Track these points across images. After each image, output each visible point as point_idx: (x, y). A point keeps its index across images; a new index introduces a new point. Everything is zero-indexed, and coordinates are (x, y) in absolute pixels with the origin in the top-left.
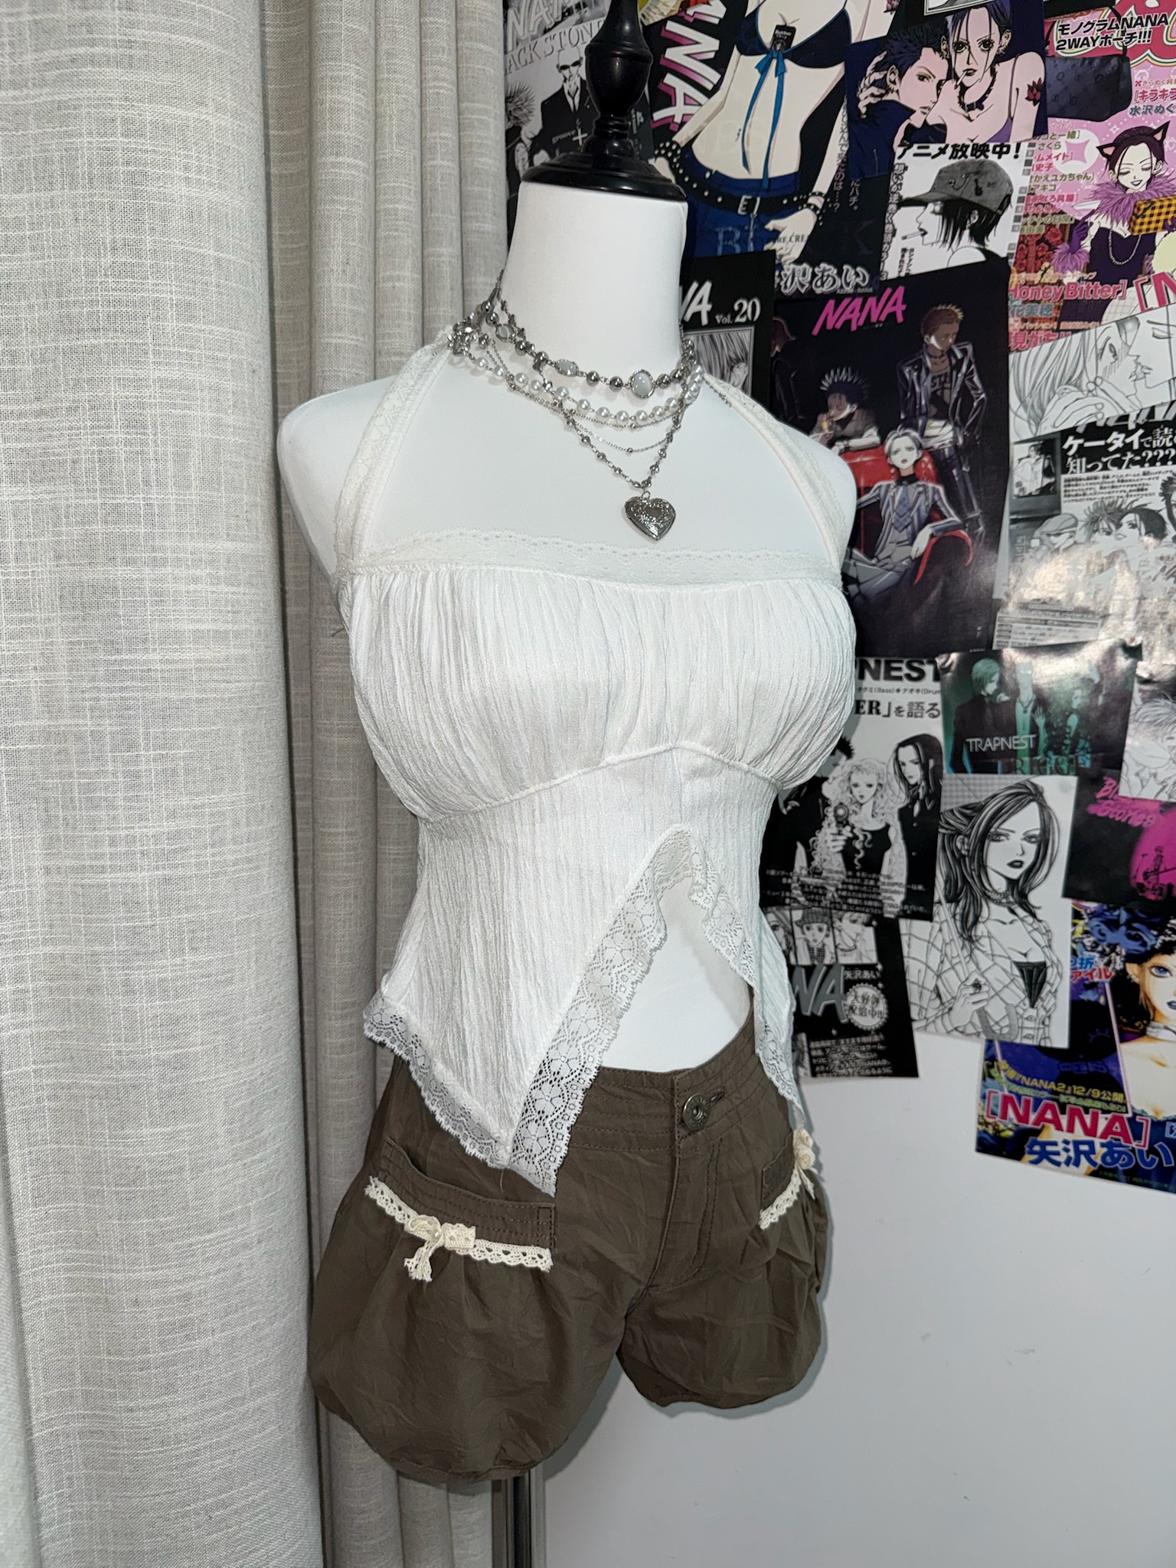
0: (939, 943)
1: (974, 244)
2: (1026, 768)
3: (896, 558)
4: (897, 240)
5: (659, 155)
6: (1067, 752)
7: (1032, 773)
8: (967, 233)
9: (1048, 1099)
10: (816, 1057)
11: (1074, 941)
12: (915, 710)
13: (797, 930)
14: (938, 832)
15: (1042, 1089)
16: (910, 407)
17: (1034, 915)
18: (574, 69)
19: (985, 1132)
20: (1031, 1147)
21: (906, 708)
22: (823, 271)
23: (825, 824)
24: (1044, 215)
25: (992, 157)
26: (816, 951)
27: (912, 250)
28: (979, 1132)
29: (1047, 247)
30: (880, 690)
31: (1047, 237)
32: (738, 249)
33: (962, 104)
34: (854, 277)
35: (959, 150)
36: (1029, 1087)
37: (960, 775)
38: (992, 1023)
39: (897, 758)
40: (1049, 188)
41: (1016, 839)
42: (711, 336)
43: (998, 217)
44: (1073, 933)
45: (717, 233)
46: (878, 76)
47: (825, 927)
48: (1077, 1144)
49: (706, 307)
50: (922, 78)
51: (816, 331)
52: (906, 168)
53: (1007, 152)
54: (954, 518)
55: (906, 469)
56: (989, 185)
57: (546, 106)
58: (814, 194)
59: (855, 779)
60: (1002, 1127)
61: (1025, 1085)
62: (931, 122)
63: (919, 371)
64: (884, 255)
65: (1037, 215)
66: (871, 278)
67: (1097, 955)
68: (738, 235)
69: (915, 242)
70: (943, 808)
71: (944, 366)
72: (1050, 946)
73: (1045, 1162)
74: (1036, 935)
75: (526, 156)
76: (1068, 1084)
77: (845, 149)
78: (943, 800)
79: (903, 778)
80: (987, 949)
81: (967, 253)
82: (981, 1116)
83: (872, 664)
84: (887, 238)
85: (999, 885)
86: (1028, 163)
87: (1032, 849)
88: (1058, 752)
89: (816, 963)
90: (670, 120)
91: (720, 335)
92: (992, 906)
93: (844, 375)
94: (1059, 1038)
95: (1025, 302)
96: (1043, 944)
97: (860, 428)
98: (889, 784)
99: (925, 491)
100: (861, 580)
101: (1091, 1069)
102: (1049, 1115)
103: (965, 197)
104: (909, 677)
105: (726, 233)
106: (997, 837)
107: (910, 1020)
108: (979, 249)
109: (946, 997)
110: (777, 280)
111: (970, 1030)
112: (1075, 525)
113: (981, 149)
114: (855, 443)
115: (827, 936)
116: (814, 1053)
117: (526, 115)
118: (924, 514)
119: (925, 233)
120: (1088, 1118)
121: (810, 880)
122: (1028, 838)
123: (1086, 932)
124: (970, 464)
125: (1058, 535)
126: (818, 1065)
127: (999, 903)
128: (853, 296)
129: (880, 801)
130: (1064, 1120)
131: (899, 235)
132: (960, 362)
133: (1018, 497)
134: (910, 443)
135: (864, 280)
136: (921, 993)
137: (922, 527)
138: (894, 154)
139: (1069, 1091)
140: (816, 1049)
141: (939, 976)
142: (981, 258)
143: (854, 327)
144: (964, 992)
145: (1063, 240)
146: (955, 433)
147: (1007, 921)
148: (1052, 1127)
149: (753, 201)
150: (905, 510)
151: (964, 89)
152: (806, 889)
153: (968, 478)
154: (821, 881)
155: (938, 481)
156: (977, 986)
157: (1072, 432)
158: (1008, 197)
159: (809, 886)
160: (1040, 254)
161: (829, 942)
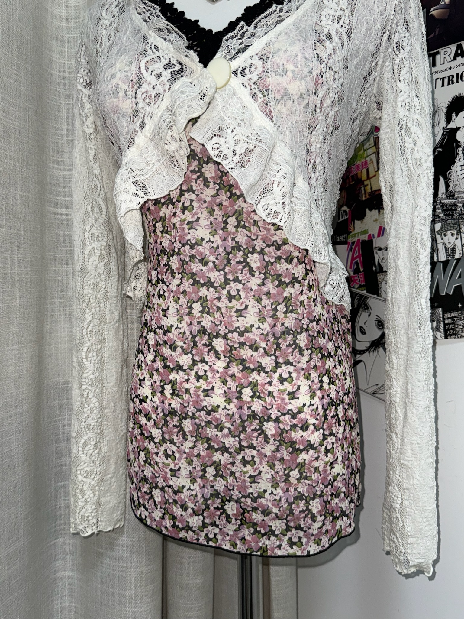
10: (448, 324)
13: (438, 237)
23: (457, 160)
26: (450, 250)
47: (455, 232)
89: (450, 258)
115: (457, 239)
116: (446, 321)
121: (447, 201)
126: (449, 329)
140: (448, 318)
152: (445, 208)
154: (454, 201)
159: (446, 205)
161: (458, 242)
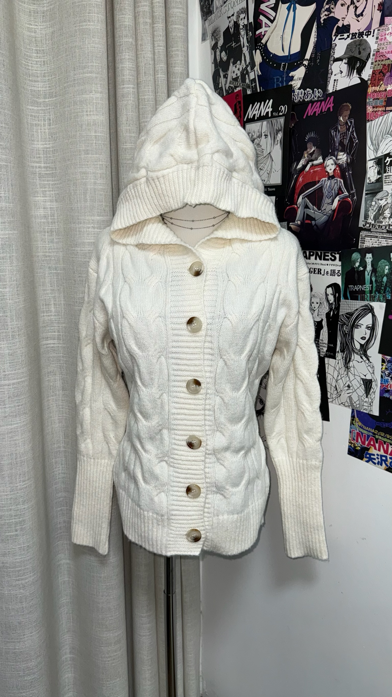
0: (337, 368)
1: (358, 76)
2: (368, 299)
3: (327, 210)
4: (333, 76)
5: (258, 49)
6: (382, 292)
7: (370, 301)
8: (355, 71)
9: (372, 436)
11: (382, 372)
12: (333, 273)
14: (338, 323)
15: (370, 432)
16: (333, 147)
17: (369, 360)
18: (232, 17)
19: (351, 446)
20: (366, 455)
21: (330, 272)
22: (308, 92)
24: (382, 60)
25: (365, 37)
27: (337, 80)
28: (349, 446)
29: (382, 75)
30: (322, 264)
31: (383, 71)
32: (281, 86)
33: (356, 14)
34: (318, 93)
35: (354, 35)
36: (365, 430)
37: (346, 300)
38: (353, 402)
39: (326, 292)
40: (385, 48)
41: (364, 327)
42: (271, 121)
43: (366, 63)
44: (382, 369)
45: (274, 79)
46: (327, 6)
48: (382, 456)
49: (270, 110)
50: (342, 5)
51: (304, 117)
52: (336, 45)
53: (370, 35)
54: (347, 193)
55: (331, 172)
56: (363, 49)
57: (224, 33)
58: (305, 60)
59: (312, 301)
60: (356, 445)
61: (364, 429)
62: (345, 24)
63: (336, 132)
64: (328, 83)
65: (379, 61)
66: (323, 93)
67: (390, 379)
68: (280, 79)
69: (338, 77)
70: (340, 314)
71: (344, 130)
72: (374, 373)
73: (371, 462)
74: (369, 367)
75: (219, 53)
76: (379, 431)
77: (316, 39)
78: (340, 310)
79: (328, 301)
80: (353, 372)
81: (355, 80)
82: (350, 440)
83: (319, 254)
84: (329, 75)
85: (358, 346)
86: (377, 38)
87: (369, 332)
88: (379, 293)
90: (260, 34)
91: (274, 120)
92: (355, 354)
93: (313, 135)
94: (376, 412)
95: (374, 100)
96: (371, 372)
97: (317, 156)
98: (323, 302)
99: (337, 182)
100: (316, 219)
101: (387, 426)
102: (372, 443)
103: (355, 56)
104: (331, 259)
105: (277, 79)
106: (358, 326)
107: (327, 398)
108: (359, 77)
109: (339, 390)
110: (293, 97)
111: (346, 404)
112: (388, 195)
113: (361, 34)
114: (315, 162)
117: (219, 37)
118: (336, 192)
119: (341, 72)
120: (385, 446)
122: (368, 328)
123: (386, 369)
124: (352, 170)
125: (381, 200)
127: (357, 354)
128: (317, 101)
129: (320, 310)
130: (377, 445)
131: (333, 74)
132: (350, 127)
133: (369, 183)
134: (333, 162)
135: (321, 95)
136: (331, 388)
137: (335, 198)
138: (332, 39)
139: (379, 434)
141: (337, 381)
142: (359, 81)
143: (317, 115)
144: (345, 389)
145: (388, 71)
146: (347, 157)
147: (360, 361)
148: (373, 448)
149: (285, 64)
150: (330, 190)
151: (356, 8)
153: (351, 176)
155: (341, 178)
156: (349, 386)
157: (388, 155)
158: (369, 54)
160: (380, 78)
